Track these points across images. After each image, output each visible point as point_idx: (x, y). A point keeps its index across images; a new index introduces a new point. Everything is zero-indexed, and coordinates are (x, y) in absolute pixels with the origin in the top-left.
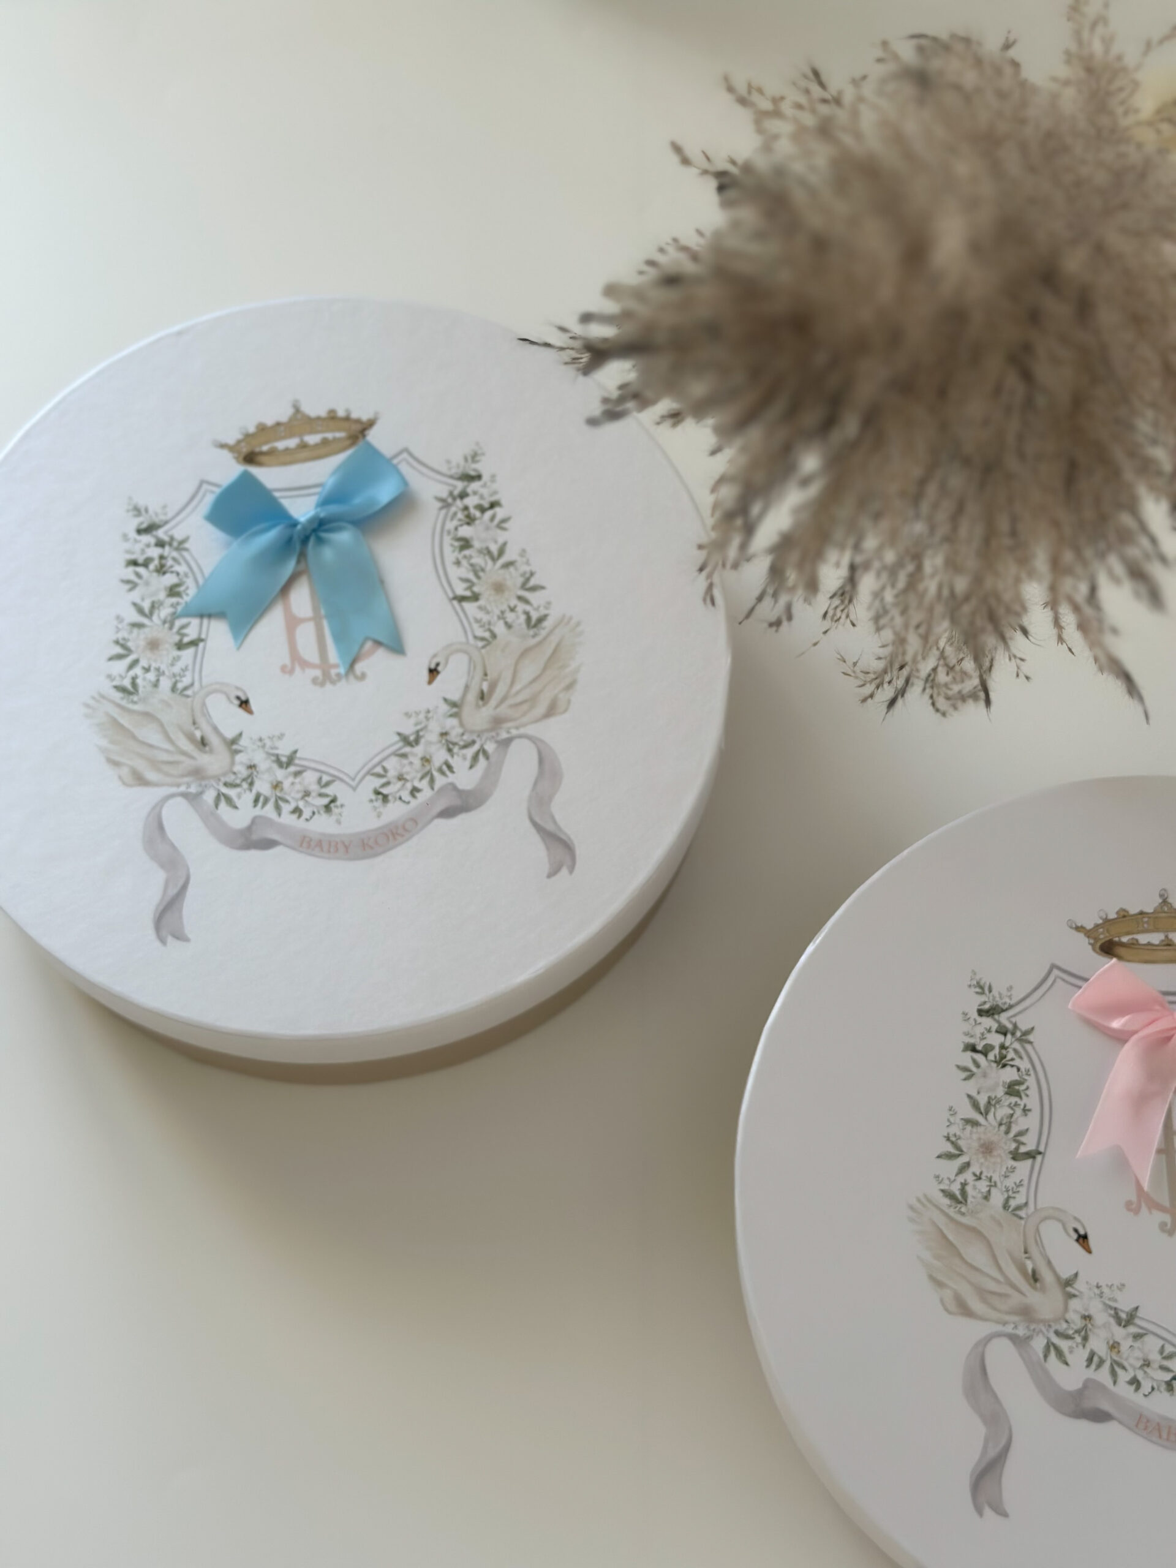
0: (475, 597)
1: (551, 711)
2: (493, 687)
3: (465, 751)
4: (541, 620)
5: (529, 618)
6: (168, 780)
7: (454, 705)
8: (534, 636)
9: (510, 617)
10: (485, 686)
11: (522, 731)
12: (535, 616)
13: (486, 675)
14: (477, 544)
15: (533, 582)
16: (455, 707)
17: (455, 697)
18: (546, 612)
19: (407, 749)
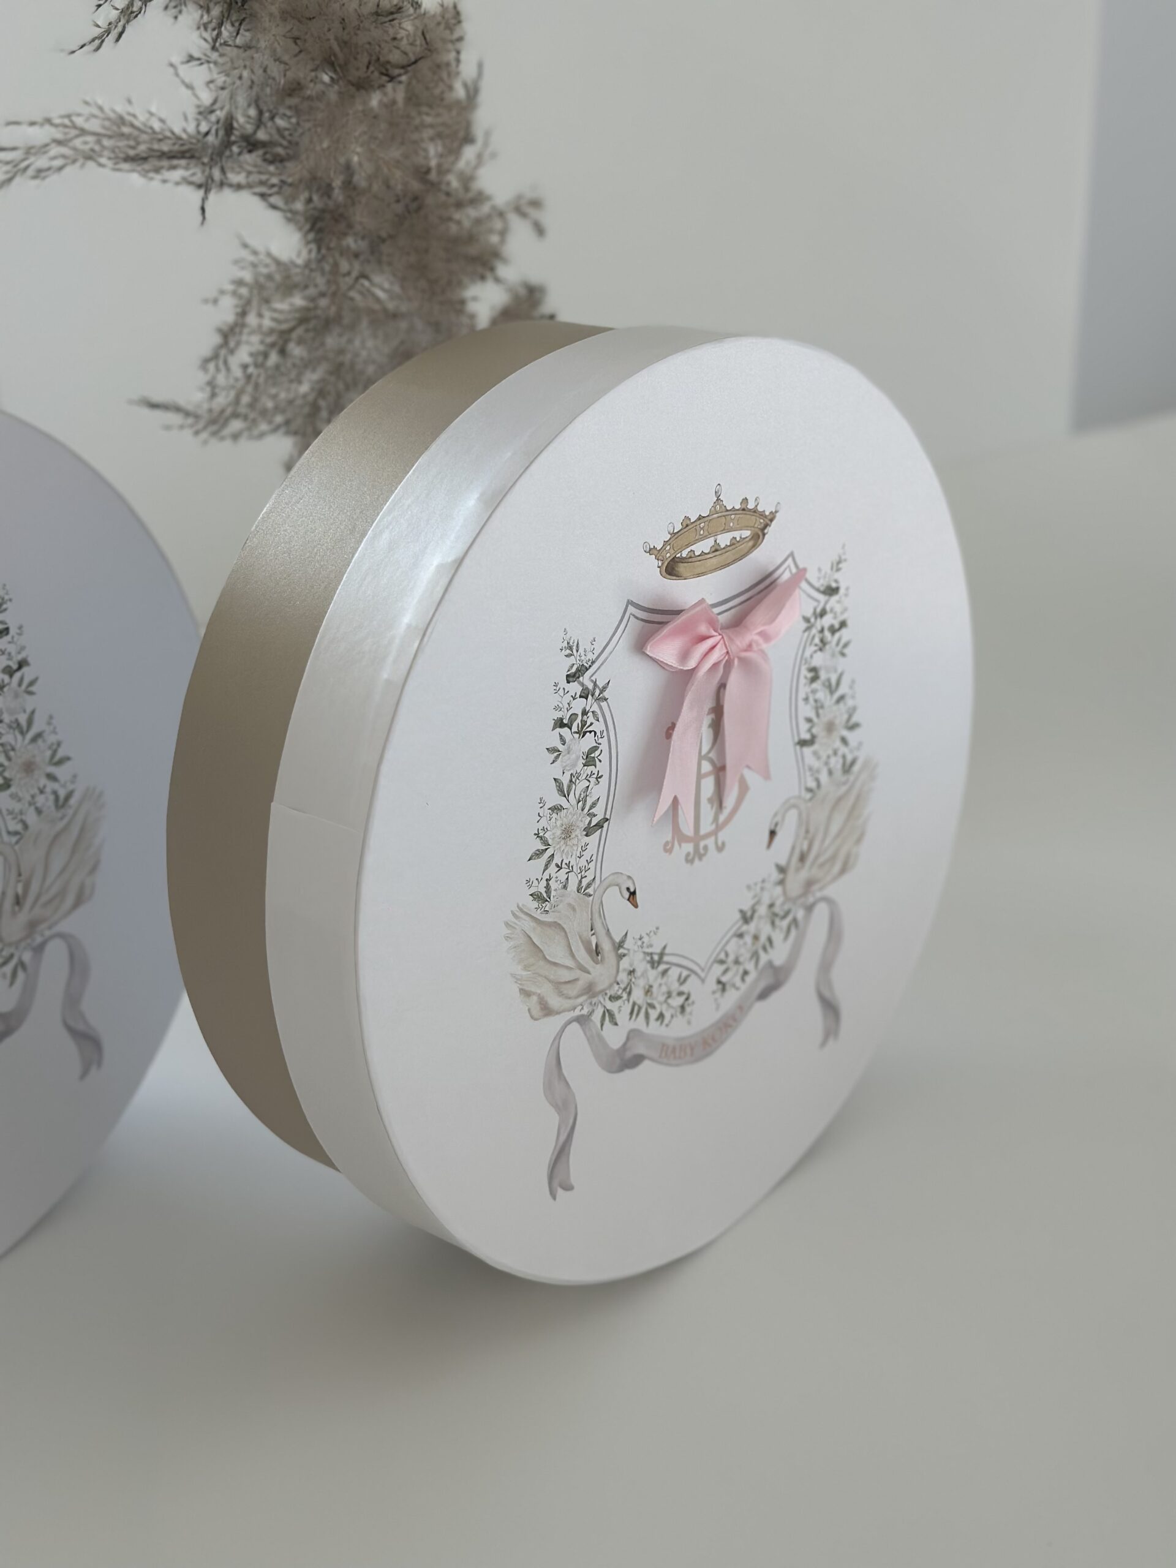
1: (79, 902)
8: (62, 818)
10: (20, 890)
12: (62, 793)
13: (20, 875)
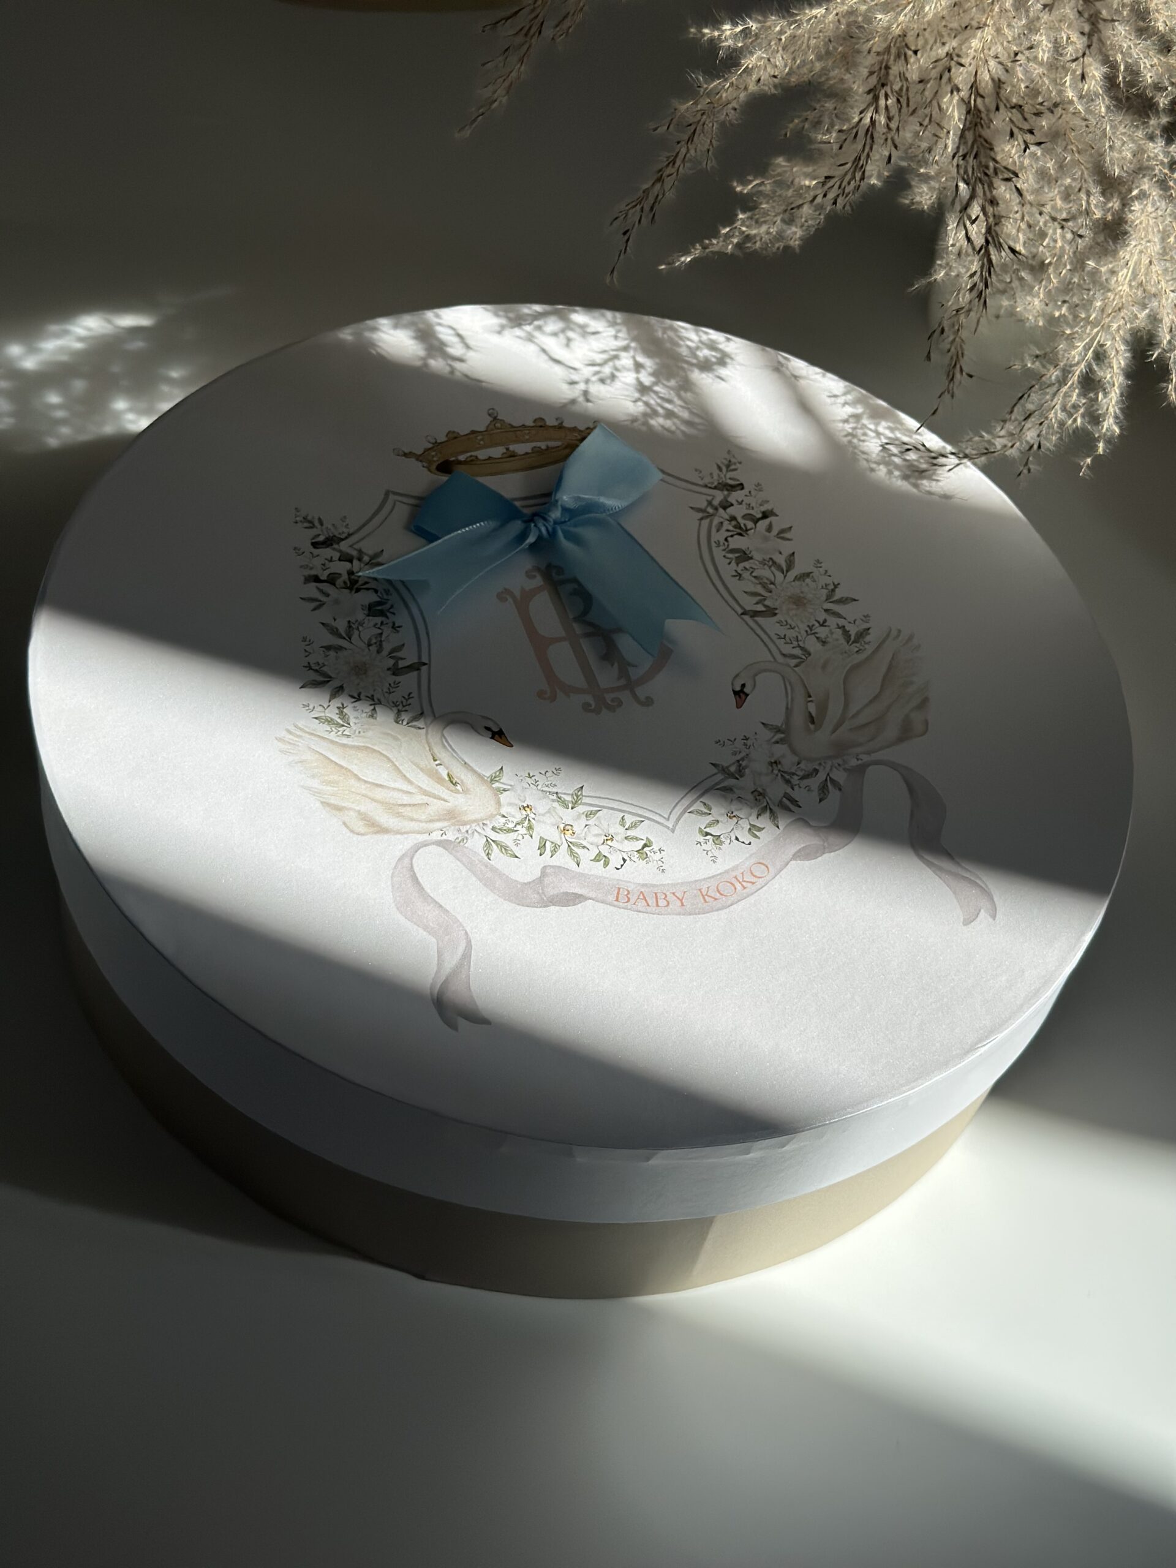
0: (771, 612)
2: (823, 708)
3: (806, 782)
4: (863, 634)
5: (846, 634)
6: (414, 825)
7: (778, 730)
9: (822, 632)
11: (875, 756)
14: (757, 556)
15: (839, 594)
16: (782, 733)
17: (778, 721)
18: (866, 626)
19: (731, 782)
